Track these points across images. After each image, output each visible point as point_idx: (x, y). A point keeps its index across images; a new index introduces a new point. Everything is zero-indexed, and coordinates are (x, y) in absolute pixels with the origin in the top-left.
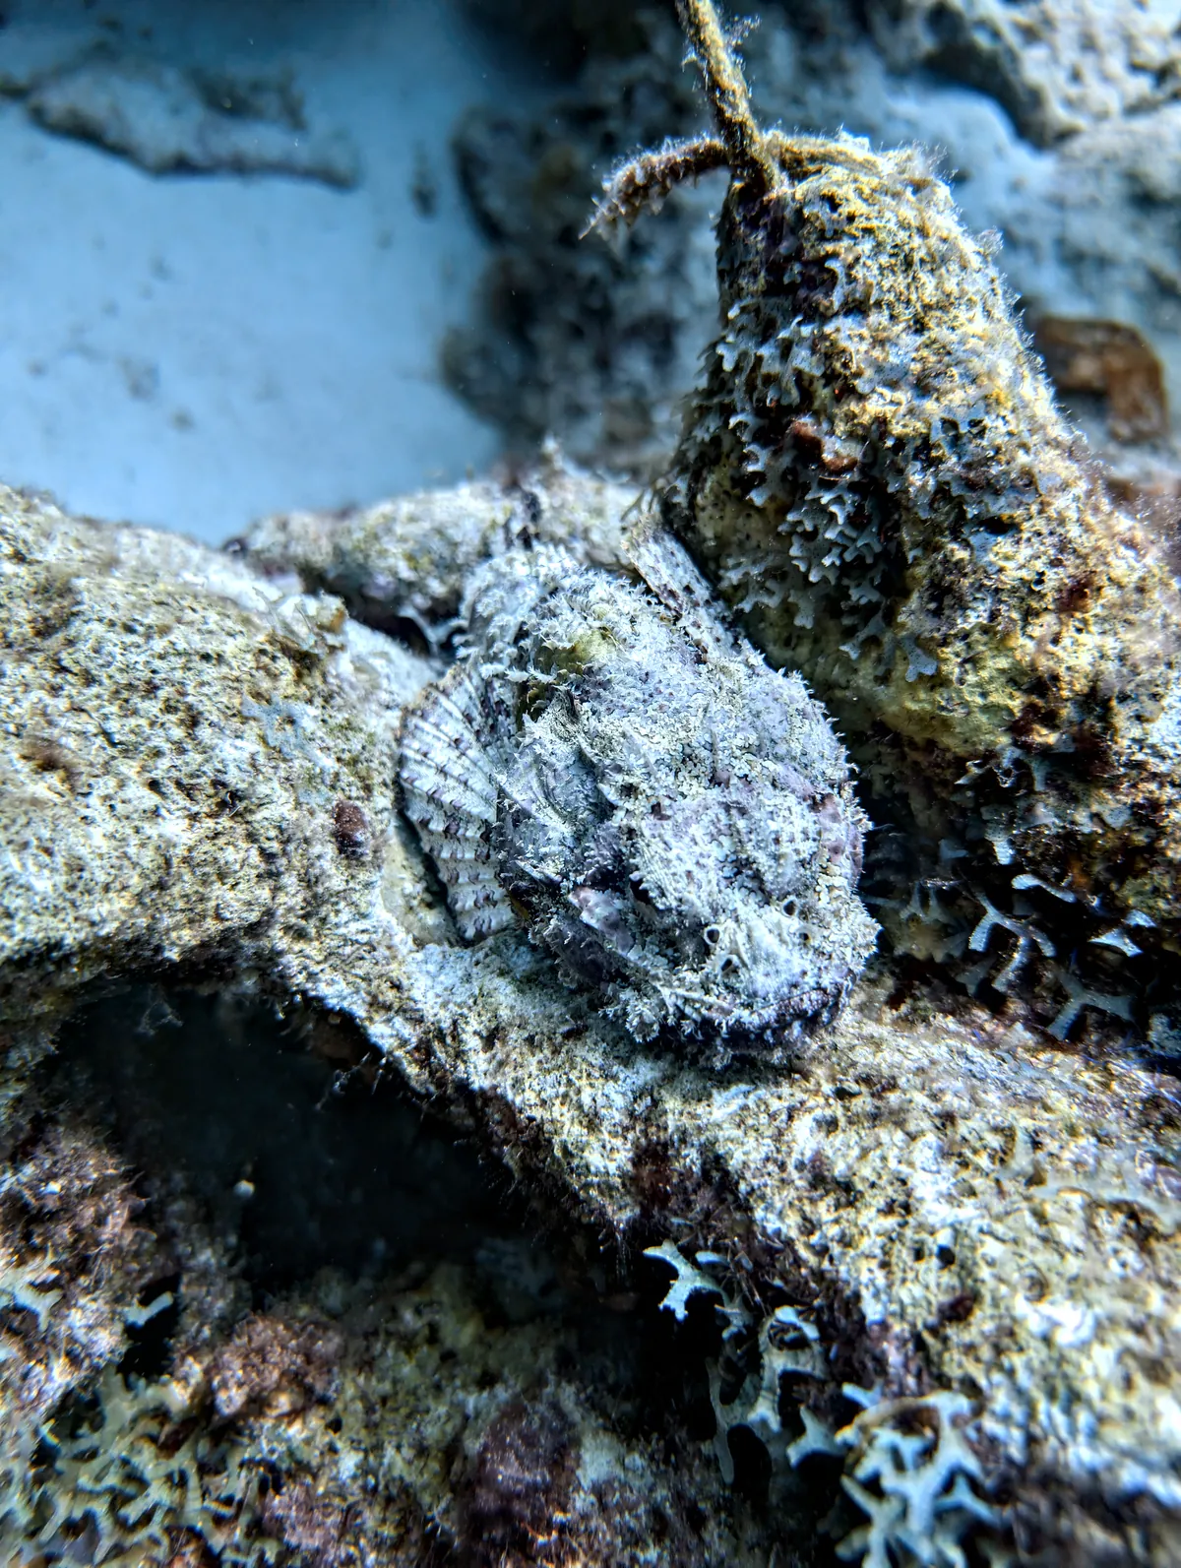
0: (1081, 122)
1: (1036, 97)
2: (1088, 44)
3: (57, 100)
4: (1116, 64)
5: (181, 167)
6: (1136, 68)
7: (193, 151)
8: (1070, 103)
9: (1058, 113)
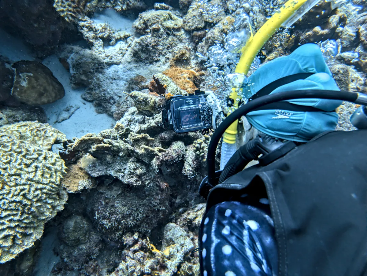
0: (120, 60)
1: (117, 62)
2: (115, 56)
3: (60, 120)
4: (118, 55)
5: (70, 117)
6: (120, 54)
7: (70, 115)
8: (118, 60)
9: (119, 61)
